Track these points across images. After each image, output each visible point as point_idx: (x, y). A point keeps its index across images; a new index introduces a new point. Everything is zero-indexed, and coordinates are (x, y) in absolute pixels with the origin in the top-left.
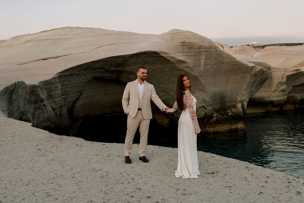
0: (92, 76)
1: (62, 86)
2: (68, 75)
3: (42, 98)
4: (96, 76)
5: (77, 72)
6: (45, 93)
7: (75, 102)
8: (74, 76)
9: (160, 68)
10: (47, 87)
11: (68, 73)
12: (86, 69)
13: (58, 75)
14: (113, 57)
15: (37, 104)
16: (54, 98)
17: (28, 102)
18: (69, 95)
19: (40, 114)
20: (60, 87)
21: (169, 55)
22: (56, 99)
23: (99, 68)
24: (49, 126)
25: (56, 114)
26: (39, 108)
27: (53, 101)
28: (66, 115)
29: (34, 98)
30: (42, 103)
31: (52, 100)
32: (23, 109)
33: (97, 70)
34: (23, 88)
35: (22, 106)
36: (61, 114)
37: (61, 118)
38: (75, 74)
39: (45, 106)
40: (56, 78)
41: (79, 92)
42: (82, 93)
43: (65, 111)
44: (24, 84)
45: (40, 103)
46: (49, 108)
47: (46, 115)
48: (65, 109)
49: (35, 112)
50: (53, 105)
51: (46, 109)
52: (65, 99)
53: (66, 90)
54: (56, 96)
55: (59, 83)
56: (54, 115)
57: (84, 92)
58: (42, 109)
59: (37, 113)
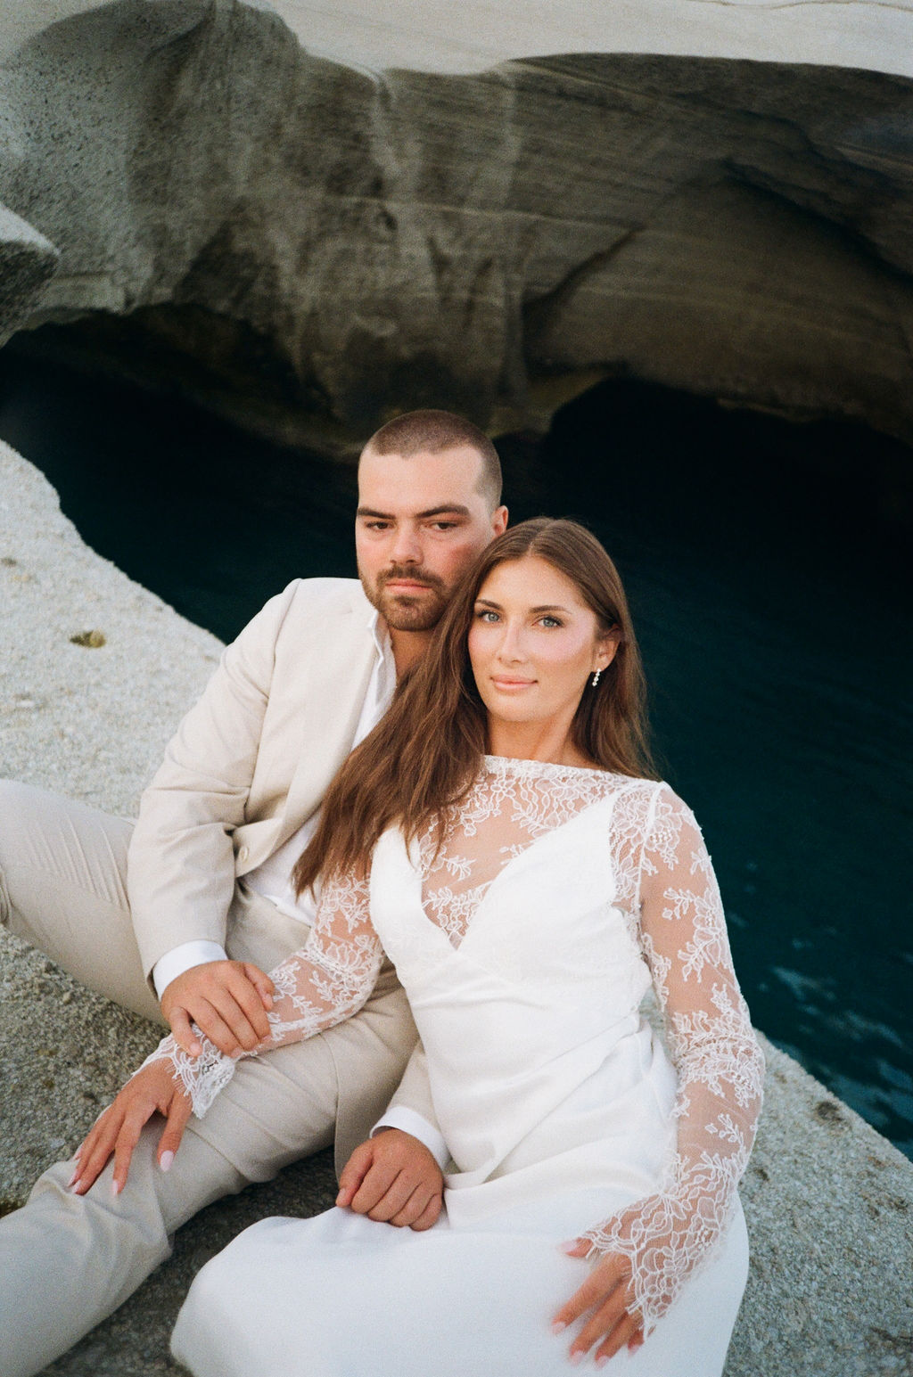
0: (720, 154)
1: (533, 148)
2: (582, 98)
3: (380, 170)
4: (741, 161)
5: (640, 101)
6: (413, 148)
7: (578, 273)
8: (616, 116)
10: (435, 116)
11: (584, 82)
12: (695, 99)
13: (521, 68)
15: (341, 191)
16: (461, 201)
17: (289, 158)
18: (557, 222)
19: (346, 256)
20: (513, 144)
22: (468, 211)
23: (777, 120)
24: (382, 340)
25: (445, 292)
26: (354, 222)
27: (447, 217)
28: (499, 322)
29: (332, 152)
30: (375, 201)
31: (447, 208)
32: (241, 190)
33: (760, 129)
34: (268, 62)
35: (240, 168)
36: (470, 306)
37: (467, 323)
38: (625, 108)
39: (391, 222)
40: (504, 85)
41: (620, 223)
42: (640, 235)
43: (499, 296)
44: (282, 40)
45: (366, 195)
46: (414, 247)
47: (383, 278)
48: (508, 284)
49: (322, 236)
50: (442, 236)
51: (392, 242)
52: (529, 231)
53: (550, 182)
54: (477, 194)
55: (517, 121)
56: (432, 295)
57: (648, 234)
58: (366, 231)
59: (334, 245)
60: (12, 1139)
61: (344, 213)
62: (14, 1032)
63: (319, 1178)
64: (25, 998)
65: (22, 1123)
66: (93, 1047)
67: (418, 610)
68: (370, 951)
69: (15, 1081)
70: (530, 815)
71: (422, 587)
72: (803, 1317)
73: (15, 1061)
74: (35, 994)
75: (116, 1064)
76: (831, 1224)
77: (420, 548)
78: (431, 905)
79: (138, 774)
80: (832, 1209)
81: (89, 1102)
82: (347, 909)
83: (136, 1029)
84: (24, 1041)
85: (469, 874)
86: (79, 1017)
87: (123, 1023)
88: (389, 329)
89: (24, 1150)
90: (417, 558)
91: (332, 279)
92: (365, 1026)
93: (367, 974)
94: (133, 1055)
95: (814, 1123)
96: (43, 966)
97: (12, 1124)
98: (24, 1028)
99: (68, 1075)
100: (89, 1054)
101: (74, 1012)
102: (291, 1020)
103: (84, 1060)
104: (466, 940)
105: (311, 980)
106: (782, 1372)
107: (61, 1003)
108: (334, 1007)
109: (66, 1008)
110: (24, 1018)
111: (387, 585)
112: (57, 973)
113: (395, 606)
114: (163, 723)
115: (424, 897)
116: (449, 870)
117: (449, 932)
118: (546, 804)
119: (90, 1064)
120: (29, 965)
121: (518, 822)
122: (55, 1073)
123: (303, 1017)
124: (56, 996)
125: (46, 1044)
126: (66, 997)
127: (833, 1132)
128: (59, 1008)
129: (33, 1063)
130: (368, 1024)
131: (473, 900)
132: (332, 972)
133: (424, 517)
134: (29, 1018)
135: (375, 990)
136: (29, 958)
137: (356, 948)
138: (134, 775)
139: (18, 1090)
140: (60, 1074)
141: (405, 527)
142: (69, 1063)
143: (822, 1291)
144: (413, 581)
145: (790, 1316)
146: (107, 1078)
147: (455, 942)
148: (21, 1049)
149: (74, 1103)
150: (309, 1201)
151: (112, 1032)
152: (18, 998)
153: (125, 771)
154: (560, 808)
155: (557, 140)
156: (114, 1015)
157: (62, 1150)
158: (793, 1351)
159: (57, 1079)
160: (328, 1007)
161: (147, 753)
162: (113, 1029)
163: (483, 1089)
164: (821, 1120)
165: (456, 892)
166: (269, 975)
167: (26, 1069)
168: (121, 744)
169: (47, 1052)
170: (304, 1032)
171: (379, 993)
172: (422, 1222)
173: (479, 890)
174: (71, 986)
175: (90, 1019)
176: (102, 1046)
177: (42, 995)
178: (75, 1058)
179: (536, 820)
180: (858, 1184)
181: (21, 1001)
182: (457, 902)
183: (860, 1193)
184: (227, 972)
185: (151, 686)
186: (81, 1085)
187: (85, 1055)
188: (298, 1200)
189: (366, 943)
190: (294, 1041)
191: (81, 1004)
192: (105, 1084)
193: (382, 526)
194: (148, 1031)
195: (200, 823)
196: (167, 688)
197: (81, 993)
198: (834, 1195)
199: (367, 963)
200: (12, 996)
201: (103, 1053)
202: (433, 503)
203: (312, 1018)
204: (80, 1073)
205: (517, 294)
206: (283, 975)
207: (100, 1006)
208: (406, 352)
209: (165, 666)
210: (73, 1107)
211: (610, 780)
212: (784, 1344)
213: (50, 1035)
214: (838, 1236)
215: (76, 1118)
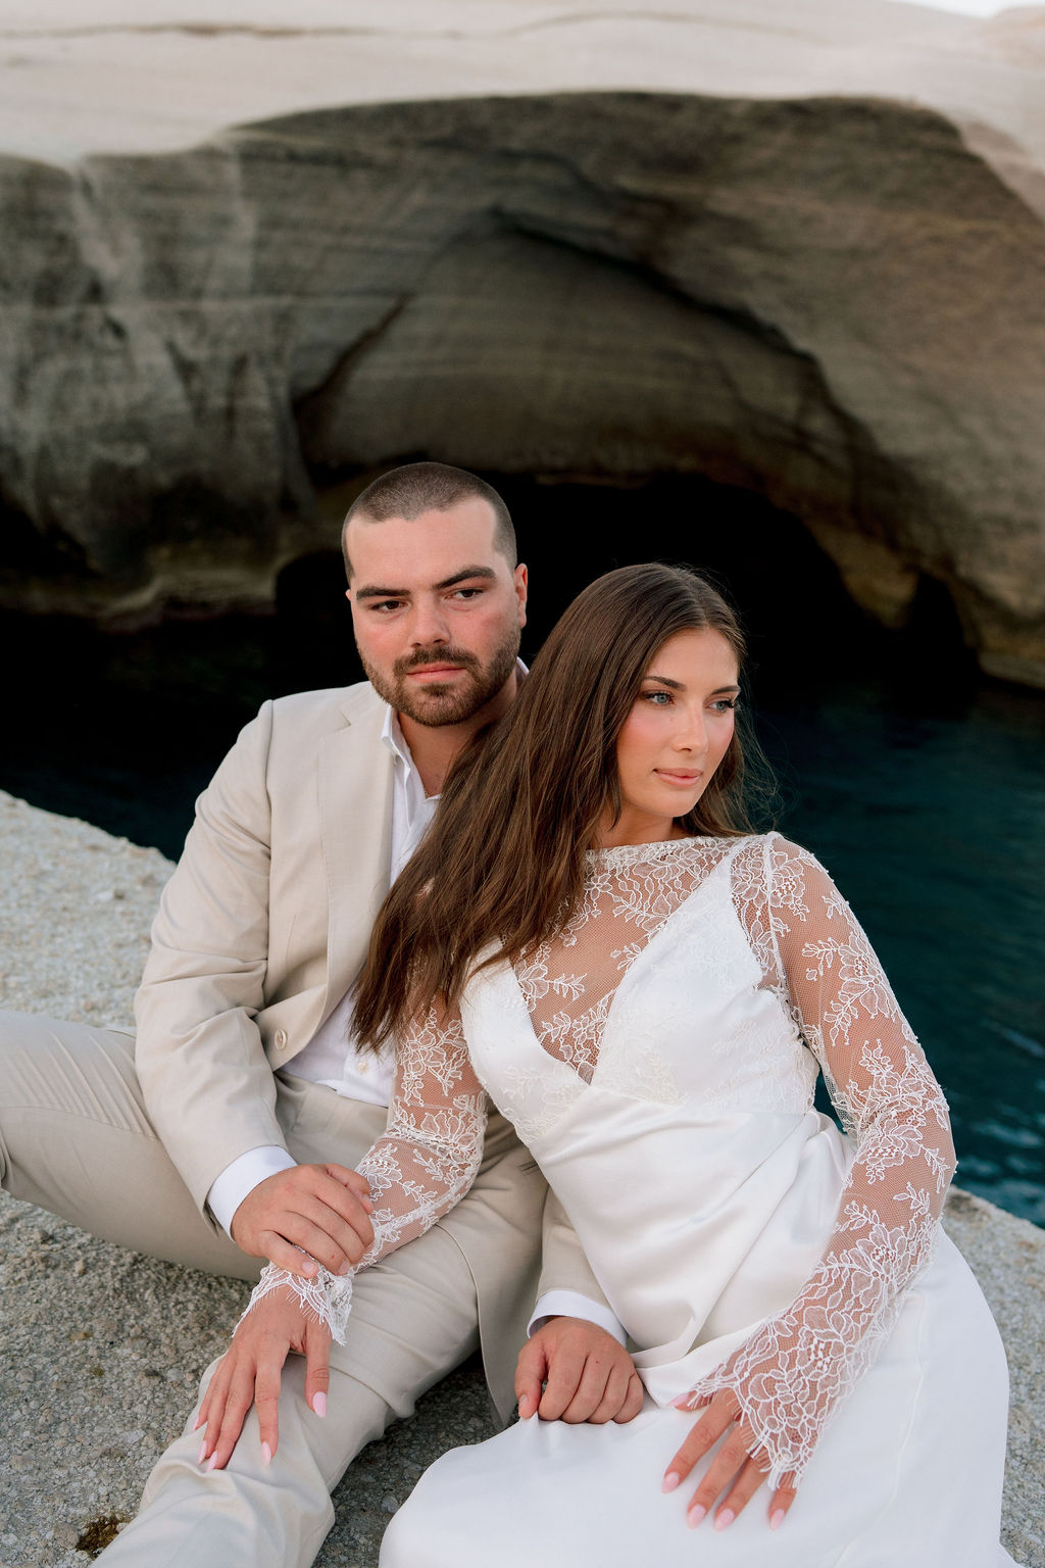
0: (485, 199)
1: (271, 223)
2: (317, 159)
3: (95, 272)
4: (511, 208)
5: (383, 154)
6: (131, 241)
7: (347, 358)
8: (360, 176)
9: (936, 240)
10: (151, 202)
11: (317, 142)
12: (446, 145)
13: (243, 136)
14: (641, 98)
15: (53, 304)
16: (198, 294)
18: (314, 302)
19: (71, 377)
20: (246, 220)
21: (1019, 160)
22: (207, 305)
23: (542, 157)
24: (132, 470)
25: (198, 401)
26: (74, 336)
27: (186, 317)
28: (268, 426)
29: (35, 259)
30: (96, 309)
31: (179, 305)
33: (525, 169)
36: (230, 413)
37: (231, 434)
38: (367, 164)
39: (118, 330)
40: (224, 157)
41: (386, 293)
42: (409, 303)
43: (262, 396)
45: (83, 303)
46: (151, 355)
47: (119, 396)
48: (271, 382)
49: (39, 358)
50: (183, 338)
51: (125, 353)
52: (283, 318)
53: (297, 259)
54: (214, 283)
55: (248, 195)
56: (183, 407)
57: (422, 301)
58: (91, 346)
59: (54, 368)
60: (77, 1445)
61: (60, 330)
62: (32, 1320)
63: (457, 1403)
64: (30, 1278)
65: (82, 1422)
66: (133, 1317)
67: (453, 697)
68: (472, 1111)
69: (56, 1377)
70: (634, 906)
71: (455, 669)
72: (1026, 1424)
73: (47, 1354)
74: (39, 1271)
75: (168, 1331)
76: (1014, 1320)
77: (445, 624)
78: (548, 1036)
79: (62, 994)
80: (1008, 1305)
81: (156, 1381)
82: (436, 1069)
83: (175, 1286)
84: (48, 1328)
85: (583, 990)
86: (103, 1286)
87: (158, 1282)
88: (137, 455)
89: (98, 1454)
90: (444, 635)
91: (59, 406)
92: (484, 1206)
93: (474, 1140)
94: (184, 1317)
95: (951, 1220)
96: (37, 1236)
97: (71, 1428)
98: (43, 1313)
99: (116, 1357)
100: (132, 1326)
101: (95, 1281)
102: (404, 1212)
103: (129, 1335)
104: (600, 1069)
105: (415, 1160)
106: (1030, 1490)
107: (75, 1275)
108: (448, 1187)
109: (83, 1280)
110: (37, 1302)
111: (409, 674)
112: (56, 1242)
113: (423, 698)
114: (70, 932)
115: (538, 1030)
116: (558, 992)
117: (576, 1065)
118: (651, 890)
119: (137, 1337)
120: (19, 1239)
121: (623, 915)
122: (100, 1357)
123: (418, 1206)
124: (65, 1268)
125: (75, 1327)
126: (79, 1266)
127: (974, 1225)
128: (74, 1281)
129: (69, 1352)
130: (486, 1203)
131: (597, 1020)
132: (434, 1147)
133: (445, 587)
134: (44, 1300)
135: (484, 1160)
136: (16, 1231)
137: (456, 1113)
138: (59, 998)
139: (63, 1387)
140: (107, 1358)
141: (423, 601)
142: (112, 1343)
143: (1033, 1393)
144: (443, 663)
145: (1014, 1427)
146: (164, 1349)
147: (586, 1075)
148: (49, 1339)
149: (137, 1387)
150: (457, 1431)
151: (148, 1295)
152: (20, 1280)
153: (46, 994)
154: (666, 890)
155: (297, 211)
156: (144, 1275)
157: (143, 1444)
158: (1032, 1464)
159: (105, 1364)
160: (442, 1188)
161: (65, 968)
162: (148, 1292)
163: (658, 1237)
164: (958, 1216)
165: (574, 1015)
166: (358, 1169)
167: (63, 1361)
168: (30, 965)
169: (81, 1336)
170: (422, 1223)
171: (490, 1163)
172: (626, 1412)
173: (601, 1004)
174: (79, 1252)
175: (117, 1285)
176: (144, 1314)
177: (49, 1271)
178: (116, 1334)
179: (642, 909)
180: (1020, 1272)
181: (26, 1283)
182: (579, 1026)
183: (1026, 1282)
184: (307, 1177)
185: (38, 891)
186: (135, 1364)
187: (127, 1328)
188: (444, 1434)
189: (466, 1104)
190: (412, 1238)
191: (100, 1271)
192: (166, 1357)
193: (392, 605)
194: (191, 1285)
195: (218, 1013)
196: (58, 891)
197: (94, 1258)
198: (1001, 1290)
199: (472, 1127)
200: (13, 1279)
201: (147, 1321)
202: (453, 569)
203: (429, 1204)
204: (129, 1351)
205: (282, 391)
206: (380, 1161)
207: (124, 1268)
208: (164, 479)
209: (47, 866)
210: (136, 1391)
211: (713, 846)
212: (1019, 1459)
213: (76, 1315)
214: (1025, 1332)
215: (146, 1402)
